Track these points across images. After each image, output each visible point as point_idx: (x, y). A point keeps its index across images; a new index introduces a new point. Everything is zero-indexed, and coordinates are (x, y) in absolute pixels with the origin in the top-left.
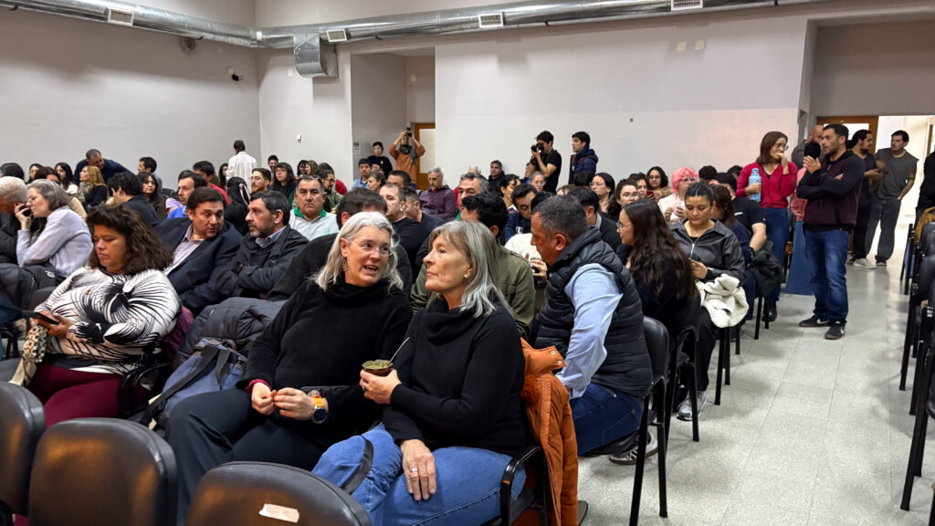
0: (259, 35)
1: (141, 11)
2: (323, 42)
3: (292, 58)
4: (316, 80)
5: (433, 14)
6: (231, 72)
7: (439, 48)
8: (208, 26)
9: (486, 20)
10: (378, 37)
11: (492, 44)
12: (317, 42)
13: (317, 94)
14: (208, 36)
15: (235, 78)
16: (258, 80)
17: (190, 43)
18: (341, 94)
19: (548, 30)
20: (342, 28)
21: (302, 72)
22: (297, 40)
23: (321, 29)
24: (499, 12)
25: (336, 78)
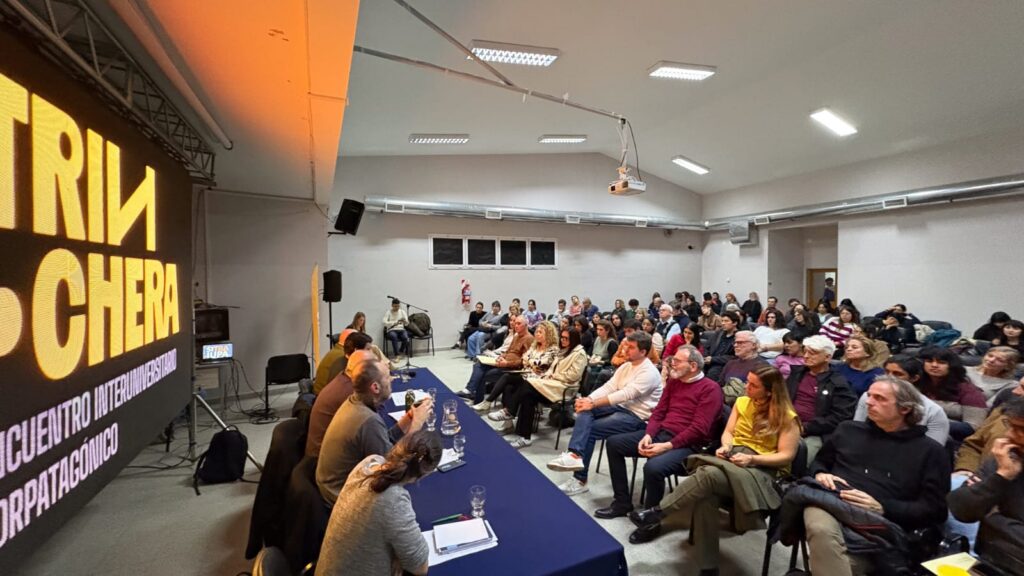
0: (707, 224)
1: (650, 219)
2: (751, 225)
3: (727, 235)
4: (741, 247)
5: (839, 203)
6: (689, 244)
7: (841, 223)
8: (679, 222)
9: (888, 203)
10: (792, 219)
11: (893, 218)
12: (746, 225)
13: (741, 254)
14: (680, 227)
15: (690, 248)
16: (703, 247)
17: (669, 232)
18: (760, 254)
19: (952, 205)
20: (766, 216)
21: (734, 242)
22: (733, 224)
23: (750, 218)
24: (903, 197)
25: (757, 244)
